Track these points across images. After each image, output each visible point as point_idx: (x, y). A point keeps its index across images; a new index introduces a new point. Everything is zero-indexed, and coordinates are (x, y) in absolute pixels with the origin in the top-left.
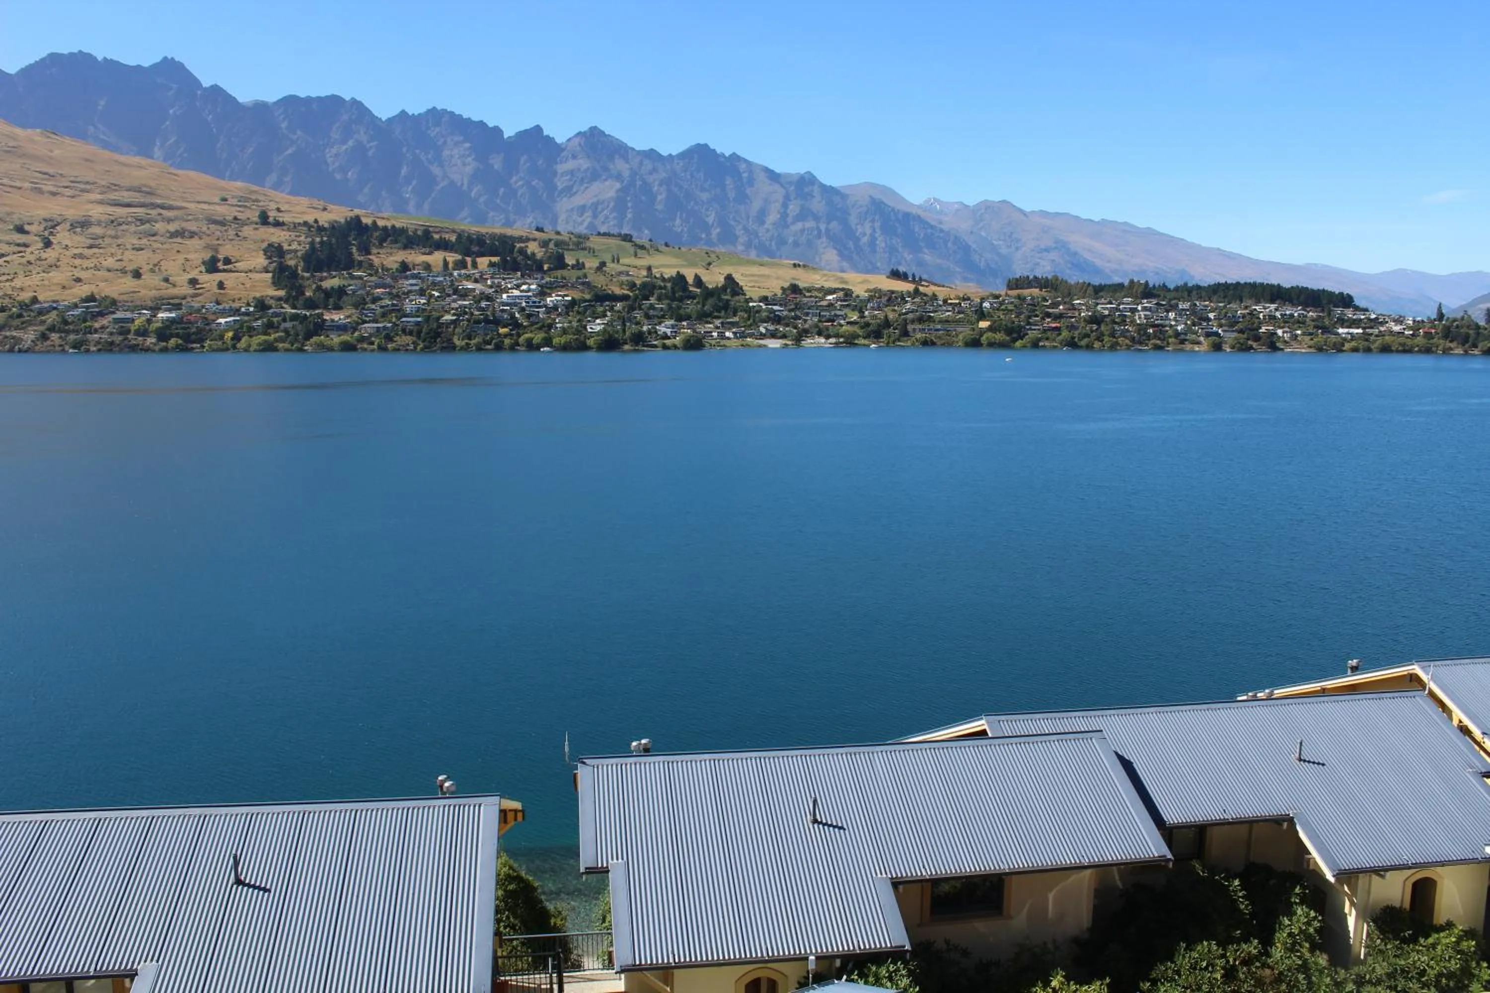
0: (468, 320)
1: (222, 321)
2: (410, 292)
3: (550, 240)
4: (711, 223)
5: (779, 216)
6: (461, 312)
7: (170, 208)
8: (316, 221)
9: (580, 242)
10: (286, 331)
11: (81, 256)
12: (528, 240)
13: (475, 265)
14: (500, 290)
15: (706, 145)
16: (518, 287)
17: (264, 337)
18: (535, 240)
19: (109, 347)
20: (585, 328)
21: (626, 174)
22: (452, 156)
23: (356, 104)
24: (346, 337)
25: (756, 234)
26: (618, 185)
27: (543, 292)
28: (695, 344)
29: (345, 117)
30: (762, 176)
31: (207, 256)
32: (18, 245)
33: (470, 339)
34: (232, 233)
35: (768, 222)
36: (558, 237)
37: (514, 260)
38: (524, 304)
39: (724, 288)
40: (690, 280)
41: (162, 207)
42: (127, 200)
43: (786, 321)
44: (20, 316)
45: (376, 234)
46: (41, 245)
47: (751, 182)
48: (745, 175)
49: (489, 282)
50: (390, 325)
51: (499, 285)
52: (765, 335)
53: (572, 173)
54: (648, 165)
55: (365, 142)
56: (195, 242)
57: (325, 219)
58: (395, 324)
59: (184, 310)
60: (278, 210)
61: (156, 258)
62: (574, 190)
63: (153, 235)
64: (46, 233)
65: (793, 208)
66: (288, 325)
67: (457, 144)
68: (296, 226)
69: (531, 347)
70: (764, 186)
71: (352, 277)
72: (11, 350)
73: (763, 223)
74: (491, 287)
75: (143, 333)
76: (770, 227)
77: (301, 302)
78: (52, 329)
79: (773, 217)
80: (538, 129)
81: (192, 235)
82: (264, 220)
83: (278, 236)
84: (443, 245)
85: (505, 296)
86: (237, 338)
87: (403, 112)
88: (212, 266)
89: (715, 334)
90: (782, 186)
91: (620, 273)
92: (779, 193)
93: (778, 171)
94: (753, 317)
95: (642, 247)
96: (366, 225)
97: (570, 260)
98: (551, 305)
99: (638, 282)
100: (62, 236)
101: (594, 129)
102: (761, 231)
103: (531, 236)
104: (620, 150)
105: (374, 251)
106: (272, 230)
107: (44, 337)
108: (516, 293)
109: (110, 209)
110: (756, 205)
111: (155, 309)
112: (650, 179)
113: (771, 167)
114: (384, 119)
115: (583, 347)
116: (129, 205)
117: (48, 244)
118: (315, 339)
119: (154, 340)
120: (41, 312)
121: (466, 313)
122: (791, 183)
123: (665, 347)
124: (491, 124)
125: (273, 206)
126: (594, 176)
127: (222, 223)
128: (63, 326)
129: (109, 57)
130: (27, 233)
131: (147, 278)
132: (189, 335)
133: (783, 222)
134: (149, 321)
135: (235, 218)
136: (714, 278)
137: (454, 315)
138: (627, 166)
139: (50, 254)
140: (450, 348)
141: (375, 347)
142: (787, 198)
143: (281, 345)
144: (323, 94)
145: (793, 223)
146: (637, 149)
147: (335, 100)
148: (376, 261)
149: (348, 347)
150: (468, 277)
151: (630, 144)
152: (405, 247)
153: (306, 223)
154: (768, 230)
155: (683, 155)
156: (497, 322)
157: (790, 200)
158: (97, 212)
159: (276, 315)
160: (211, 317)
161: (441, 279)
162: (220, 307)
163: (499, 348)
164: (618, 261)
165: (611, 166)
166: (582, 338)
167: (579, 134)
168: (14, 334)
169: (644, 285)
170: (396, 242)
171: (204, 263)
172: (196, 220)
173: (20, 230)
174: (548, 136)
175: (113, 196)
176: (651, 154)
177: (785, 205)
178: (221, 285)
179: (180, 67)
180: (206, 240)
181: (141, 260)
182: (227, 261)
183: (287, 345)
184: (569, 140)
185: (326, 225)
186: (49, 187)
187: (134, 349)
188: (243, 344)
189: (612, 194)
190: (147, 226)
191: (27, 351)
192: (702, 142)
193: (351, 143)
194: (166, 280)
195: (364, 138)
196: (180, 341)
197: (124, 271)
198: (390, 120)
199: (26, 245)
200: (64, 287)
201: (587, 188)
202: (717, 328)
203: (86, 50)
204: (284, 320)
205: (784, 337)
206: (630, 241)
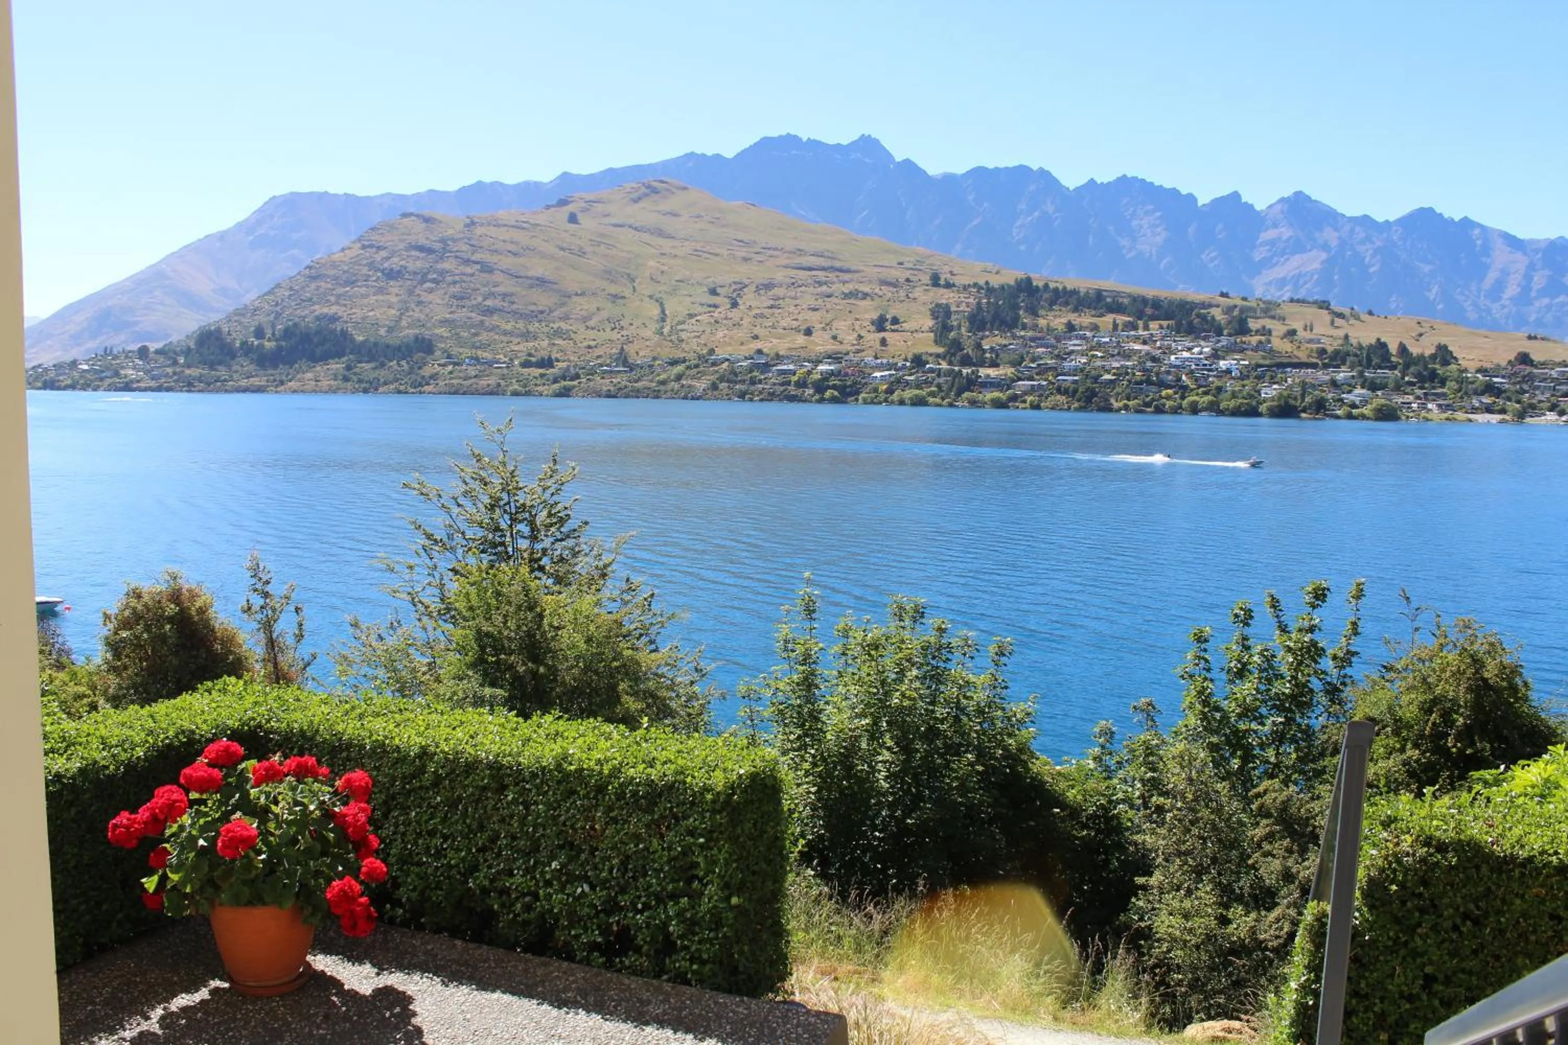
0: (1129, 381)
1: (878, 374)
2: (1072, 352)
3: (1236, 306)
4: (1432, 298)
5: (1519, 289)
6: (1122, 373)
7: (848, 271)
8: (987, 283)
9: (1269, 309)
10: (939, 386)
11: (762, 316)
12: (1210, 306)
13: (1146, 328)
14: (1168, 351)
15: (1431, 210)
16: (1189, 349)
17: (917, 392)
18: (1218, 306)
19: (771, 397)
20: (1259, 392)
21: (1334, 243)
22: (1141, 227)
23: (1044, 174)
24: (997, 394)
25: (1489, 311)
26: (1324, 256)
27: (1216, 355)
28: (1387, 415)
29: (1032, 188)
30: (1499, 243)
31: (875, 316)
32: (710, 306)
33: (1129, 399)
34: (902, 294)
35: (1505, 296)
36: (1245, 303)
37: (1190, 323)
38: (1193, 367)
39: (1433, 357)
40: (1393, 348)
41: (841, 270)
42: (809, 265)
43: (1508, 394)
44: (697, 366)
45: (1046, 296)
46: (729, 306)
47: (1486, 250)
48: (1479, 242)
49: (1158, 344)
50: (1044, 383)
51: (1169, 347)
52: (1477, 409)
53: (1272, 243)
54: (1360, 233)
55: (1051, 212)
56: (867, 303)
57: (995, 282)
58: (1051, 383)
59: (844, 364)
60: (951, 273)
61: (829, 316)
62: (1274, 261)
63: (829, 296)
64: (735, 295)
65: (1539, 280)
66: (941, 380)
67: (1147, 213)
68: (965, 288)
69: (1194, 410)
70: (1501, 256)
71: (1014, 337)
72: (685, 398)
73: (1498, 299)
74: (1160, 348)
75: (802, 384)
76: (1507, 302)
77: (958, 358)
78: (721, 379)
79: (1511, 290)
80: (1236, 196)
81: (865, 296)
82: (935, 281)
83: (946, 297)
84: (1116, 308)
85: (1173, 358)
86: (890, 391)
87: (1092, 181)
88: (880, 324)
89: (1415, 406)
90: (1525, 254)
91: (1310, 341)
92: (1520, 262)
93: (1520, 235)
94: (1465, 388)
95: (1341, 316)
96: (1037, 287)
97: (1253, 325)
98: (1224, 368)
99: (1330, 349)
100: (749, 298)
101: (1299, 195)
102: (1495, 307)
103: (1214, 302)
104: (1329, 216)
105: (1042, 312)
106: (943, 291)
107: (714, 387)
108: (1186, 354)
109: (793, 273)
110: (1492, 276)
111: (819, 362)
112: (1361, 249)
113: (1512, 233)
114: (1071, 188)
115: (1253, 412)
116: (810, 269)
117: (735, 305)
118: (966, 395)
119: (811, 391)
120: (714, 364)
121: (1127, 374)
122: (1536, 251)
123: (1350, 417)
124: (1184, 192)
125: (947, 269)
126: (1298, 247)
127: (894, 285)
128: (732, 377)
129: (812, 138)
130: (718, 294)
131: (818, 336)
132: (845, 387)
133: (1524, 297)
134: (809, 373)
135: (908, 280)
136: (1424, 348)
137: (1114, 374)
138: (1336, 234)
139: (735, 314)
140: (1107, 408)
141: (1028, 405)
142: (1531, 267)
143: (931, 400)
144: (1011, 164)
145: (1536, 298)
146: (1348, 215)
147: (1023, 170)
148: (1042, 322)
149: (998, 404)
150: (1137, 339)
151: (1339, 211)
152: (1075, 310)
153: (975, 285)
154: (1504, 307)
155: (1400, 222)
156: (1162, 385)
157: (1535, 270)
158: (780, 276)
159: (932, 371)
160: (868, 370)
161: (1107, 340)
162: (879, 361)
163: (1159, 410)
164: (1311, 330)
165: (1317, 235)
166: (1254, 403)
167: (1282, 200)
168: (689, 382)
169: (1337, 353)
170: (1066, 304)
171: (873, 323)
172: (870, 282)
173: (713, 292)
174: (1246, 203)
175: (798, 260)
176: (1365, 220)
177: (1528, 277)
178: (883, 342)
179: (876, 142)
180: (878, 301)
181: (814, 319)
182: (895, 321)
183: (938, 400)
184: (1270, 207)
185: (996, 286)
186: (742, 252)
187: (792, 399)
188: (895, 396)
189: (1316, 265)
190: (824, 288)
191: (698, 398)
192: (1426, 206)
193: (1036, 214)
194: (834, 338)
195: (1050, 208)
196: (836, 393)
197: (797, 330)
198: (1077, 189)
199: (716, 306)
200: (742, 344)
201: (1288, 259)
202: (1418, 398)
203: (793, 133)
204: (939, 376)
205: (1503, 411)
206: (1328, 308)
